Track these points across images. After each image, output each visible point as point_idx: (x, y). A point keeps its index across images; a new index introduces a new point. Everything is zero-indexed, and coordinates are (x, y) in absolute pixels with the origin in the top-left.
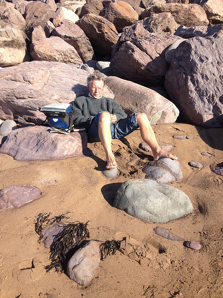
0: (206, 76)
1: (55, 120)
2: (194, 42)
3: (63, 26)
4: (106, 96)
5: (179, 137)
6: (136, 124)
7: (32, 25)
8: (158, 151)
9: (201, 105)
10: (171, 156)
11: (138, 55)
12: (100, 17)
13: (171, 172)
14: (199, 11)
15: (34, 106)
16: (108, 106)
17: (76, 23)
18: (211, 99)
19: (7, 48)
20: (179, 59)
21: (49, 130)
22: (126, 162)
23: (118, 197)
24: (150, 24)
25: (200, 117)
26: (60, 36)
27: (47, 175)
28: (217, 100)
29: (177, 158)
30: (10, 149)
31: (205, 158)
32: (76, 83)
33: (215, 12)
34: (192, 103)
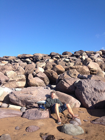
0: (88, 92)
1: (41, 106)
2: (83, 81)
3: (39, 73)
4: (56, 98)
5: (81, 112)
6: (66, 107)
7: (27, 72)
8: (74, 116)
9: (87, 101)
10: (77, 117)
11: (65, 84)
12: (52, 70)
13: (78, 122)
14: (86, 68)
15: (33, 102)
16: (57, 101)
17: (43, 72)
18: (90, 99)
19: (20, 82)
20: (79, 86)
21: (39, 110)
22: (64, 120)
23: (62, 129)
24: (69, 73)
25: (87, 105)
26: (38, 77)
27: (40, 123)
28: (92, 100)
29: (79, 118)
30: (26, 116)
31: (89, 119)
32: (46, 94)
33: (91, 68)
34: (84, 100)
